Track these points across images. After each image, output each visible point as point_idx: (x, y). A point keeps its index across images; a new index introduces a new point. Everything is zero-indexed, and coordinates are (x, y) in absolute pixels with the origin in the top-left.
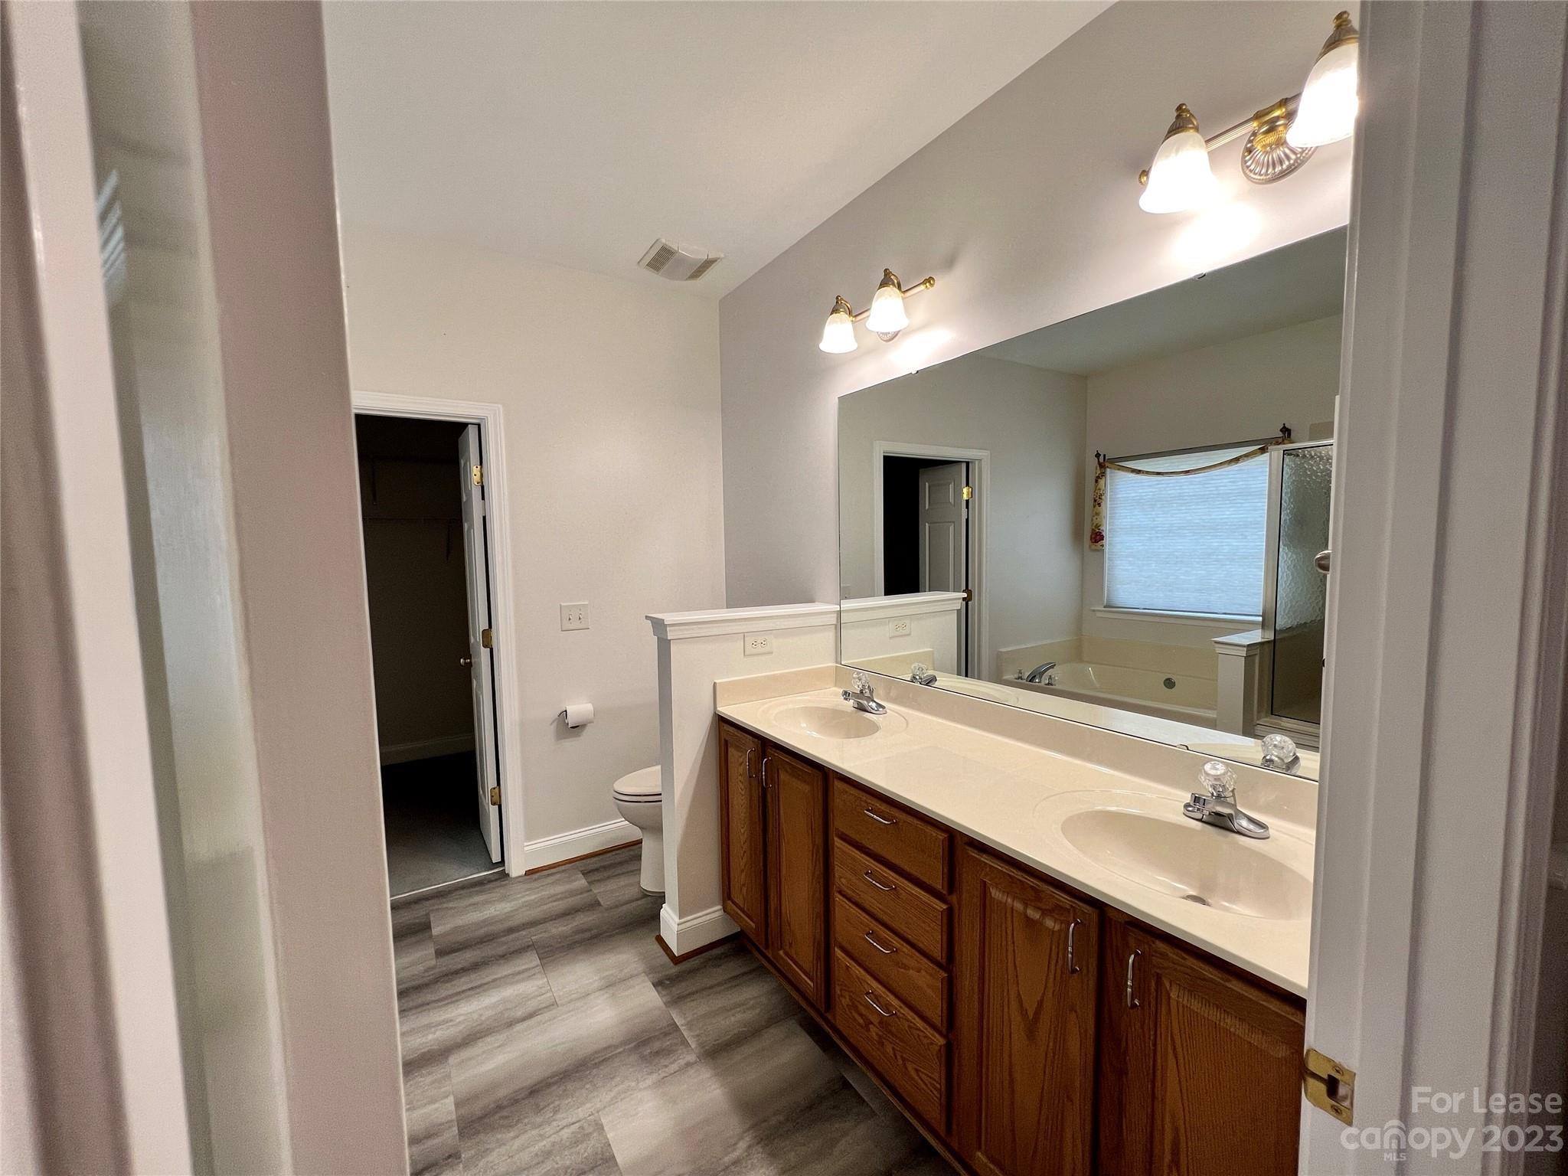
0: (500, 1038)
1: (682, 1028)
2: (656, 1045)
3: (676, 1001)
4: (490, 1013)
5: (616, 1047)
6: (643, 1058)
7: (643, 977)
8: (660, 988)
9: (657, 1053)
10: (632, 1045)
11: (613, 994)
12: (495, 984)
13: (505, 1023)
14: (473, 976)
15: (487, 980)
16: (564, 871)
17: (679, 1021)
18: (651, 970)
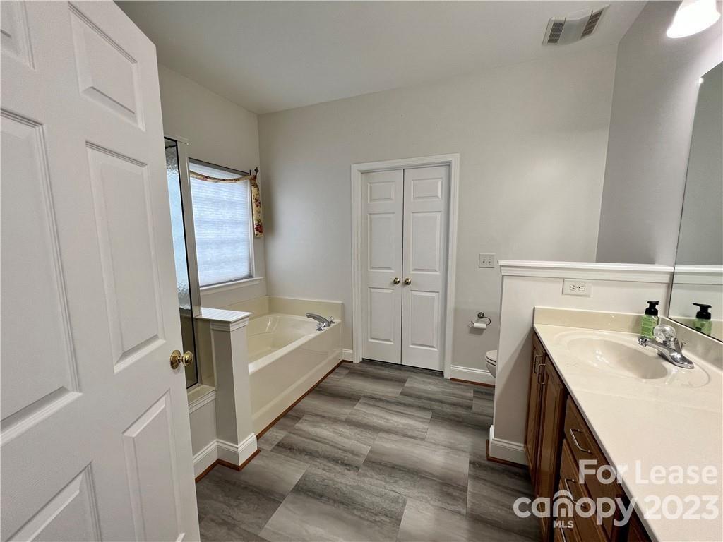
0: (398, 438)
1: (469, 493)
2: (451, 490)
3: (475, 478)
4: (401, 426)
5: (434, 476)
6: (442, 491)
7: (468, 455)
8: (471, 465)
9: (449, 495)
10: (441, 481)
11: (448, 453)
12: (411, 417)
13: (403, 434)
14: (405, 409)
15: (409, 413)
16: (466, 386)
17: (469, 488)
18: (473, 454)
